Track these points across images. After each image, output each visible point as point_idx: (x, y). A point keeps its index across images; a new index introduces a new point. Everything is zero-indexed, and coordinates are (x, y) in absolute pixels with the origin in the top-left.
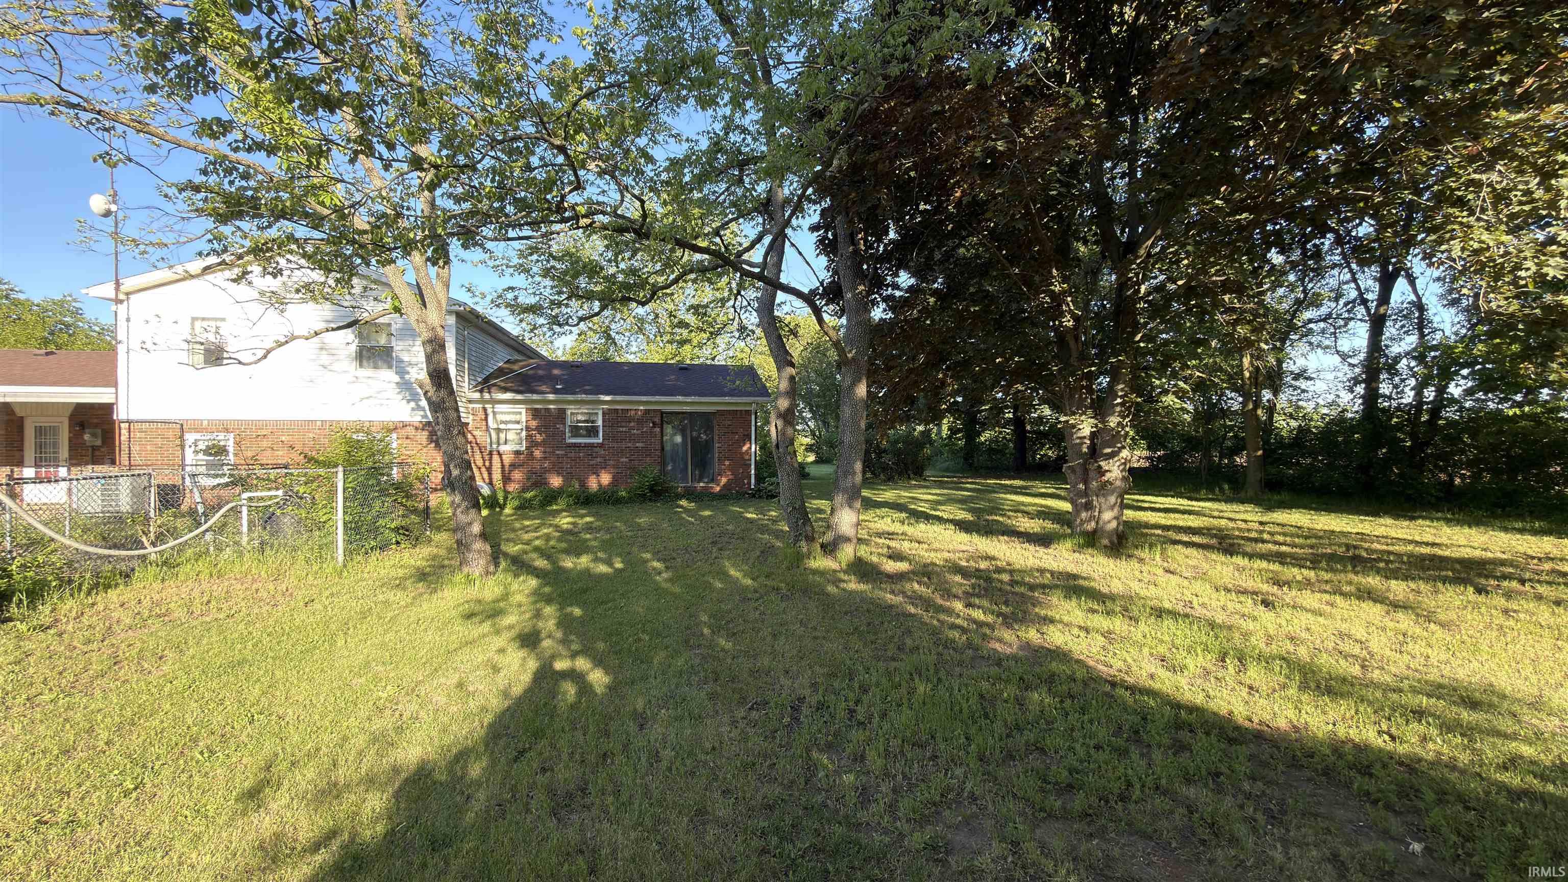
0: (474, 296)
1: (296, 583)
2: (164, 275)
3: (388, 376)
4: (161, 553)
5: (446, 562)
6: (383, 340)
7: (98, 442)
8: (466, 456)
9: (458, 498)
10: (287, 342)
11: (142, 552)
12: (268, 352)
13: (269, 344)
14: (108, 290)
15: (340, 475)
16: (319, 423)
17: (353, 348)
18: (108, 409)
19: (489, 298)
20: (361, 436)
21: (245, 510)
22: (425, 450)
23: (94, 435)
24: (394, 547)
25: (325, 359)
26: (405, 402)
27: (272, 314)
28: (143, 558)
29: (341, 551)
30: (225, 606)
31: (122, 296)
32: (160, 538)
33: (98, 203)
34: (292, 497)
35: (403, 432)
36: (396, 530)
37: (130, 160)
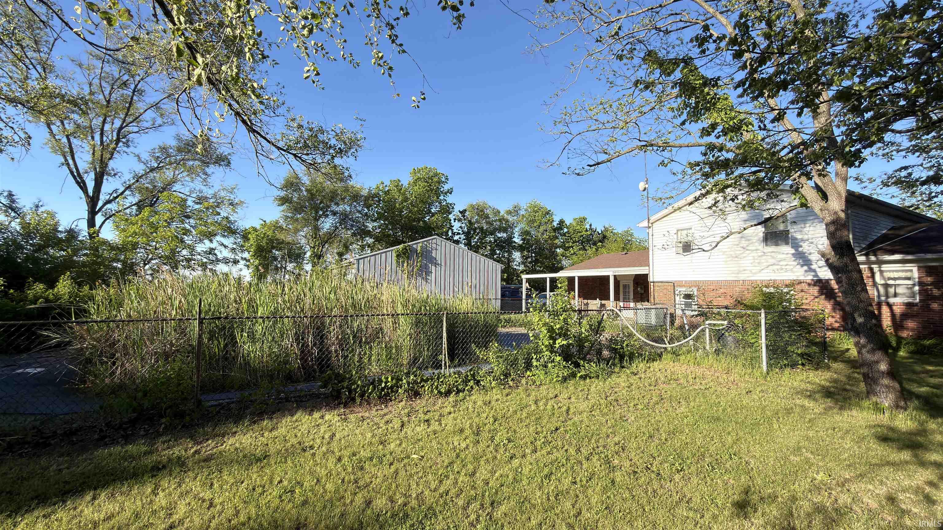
0: (862, 182)
1: (738, 378)
2: (665, 212)
3: (787, 250)
4: (672, 348)
5: (848, 387)
6: (781, 227)
7: (643, 292)
8: (870, 308)
9: (863, 341)
10: (728, 236)
11: (664, 346)
12: (718, 243)
13: (718, 239)
14: (645, 224)
15: (763, 315)
16: (741, 282)
17: (761, 235)
18: (646, 276)
19: (879, 181)
20: (772, 290)
21: (707, 330)
22: (816, 300)
23: (641, 288)
24: (800, 367)
25: (744, 243)
26: (799, 266)
27: (719, 221)
28: (665, 348)
29: (764, 363)
30: (703, 382)
31: (650, 225)
32: (671, 341)
33: (642, 185)
34: (732, 326)
35: (798, 287)
36: (802, 355)
37: (673, 161)
